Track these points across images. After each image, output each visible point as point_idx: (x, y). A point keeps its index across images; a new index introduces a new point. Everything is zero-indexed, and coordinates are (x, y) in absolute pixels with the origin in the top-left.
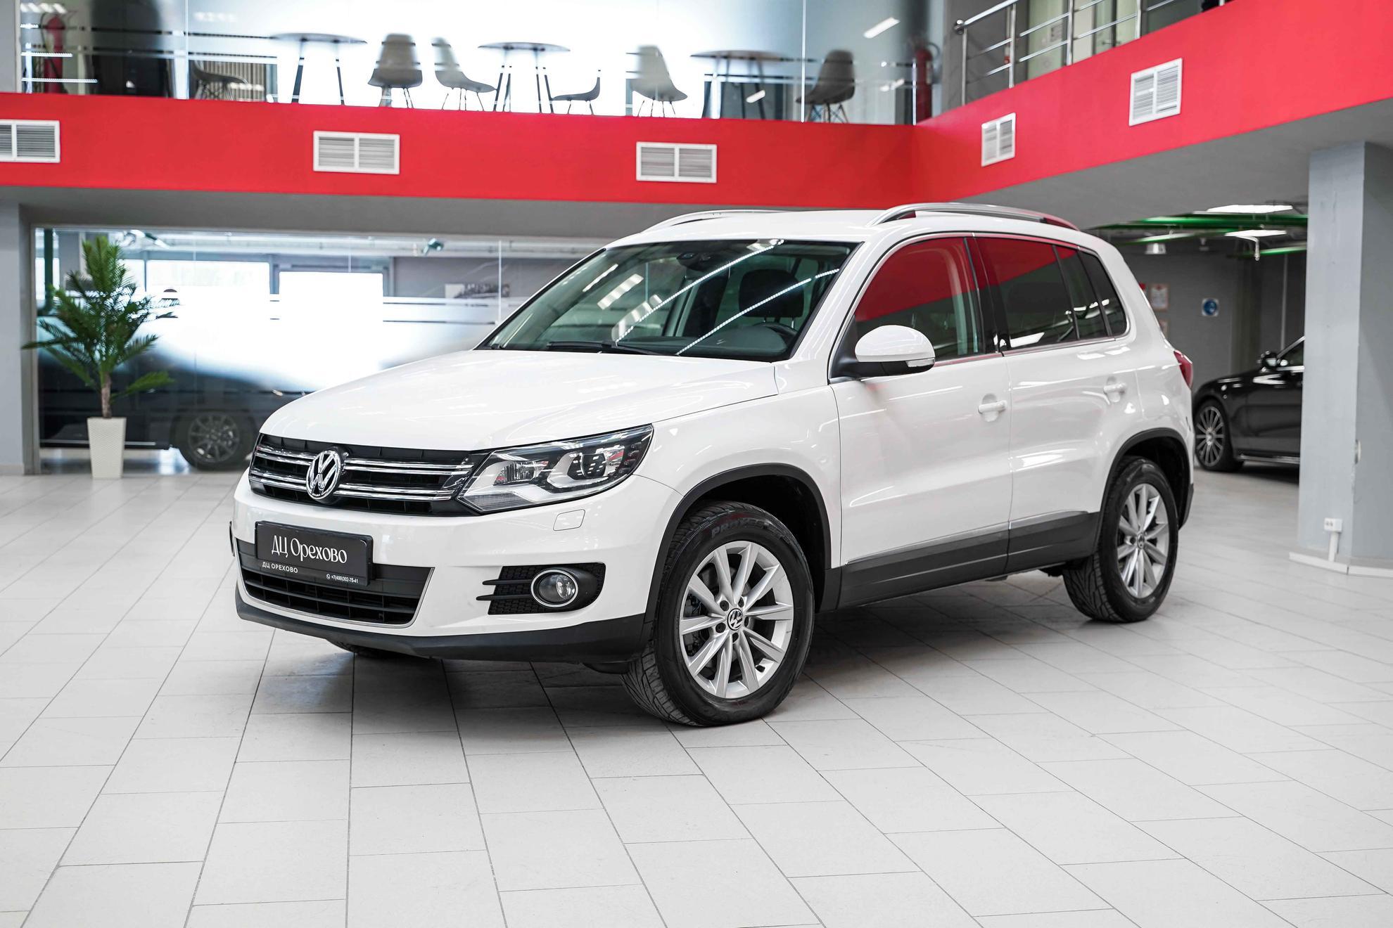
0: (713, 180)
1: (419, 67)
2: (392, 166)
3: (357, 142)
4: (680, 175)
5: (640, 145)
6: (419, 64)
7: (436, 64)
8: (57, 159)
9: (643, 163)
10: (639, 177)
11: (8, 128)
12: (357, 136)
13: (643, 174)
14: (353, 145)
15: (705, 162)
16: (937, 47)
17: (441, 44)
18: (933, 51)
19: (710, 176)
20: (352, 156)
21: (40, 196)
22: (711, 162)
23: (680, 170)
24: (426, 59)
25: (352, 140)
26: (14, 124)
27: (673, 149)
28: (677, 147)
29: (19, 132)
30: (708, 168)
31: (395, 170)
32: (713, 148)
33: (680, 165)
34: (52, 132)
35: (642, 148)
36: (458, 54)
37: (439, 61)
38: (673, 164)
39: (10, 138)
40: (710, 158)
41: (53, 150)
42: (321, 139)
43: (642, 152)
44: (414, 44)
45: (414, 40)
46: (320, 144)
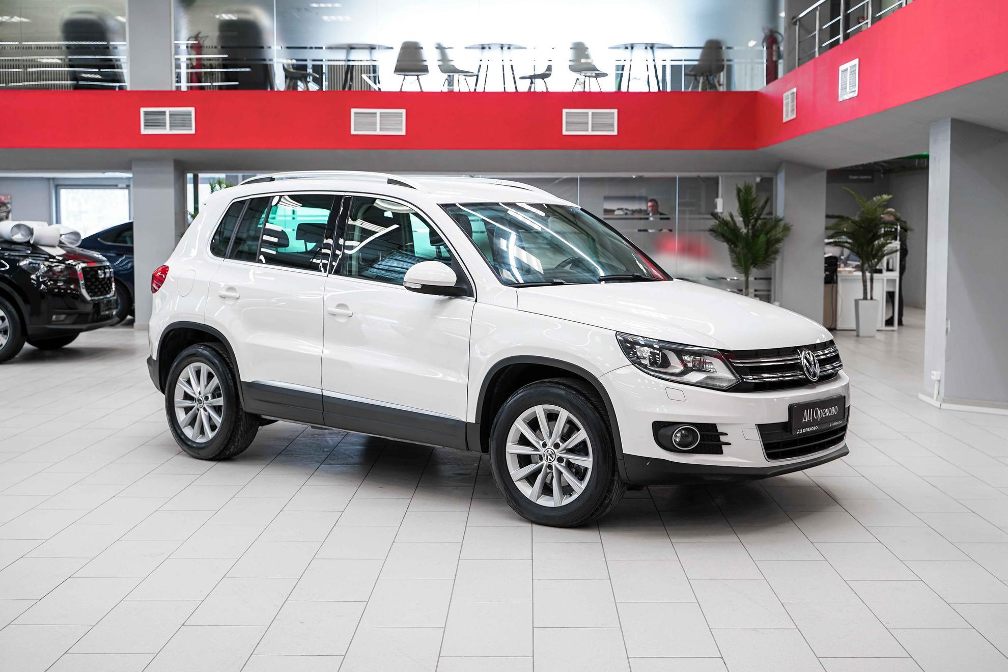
0: (615, 133)
1: (425, 63)
2: (401, 130)
3: (378, 115)
4: (592, 130)
5: (565, 111)
6: (426, 61)
7: (438, 60)
8: (193, 132)
9: (567, 123)
10: (565, 133)
11: (164, 113)
12: (378, 111)
13: (567, 130)
14: (376, 117)
15: (608, 121)
16: (780, 34)
17: (440, 48)
18: (780, 38)
19: (613, 131)
20: (375, 124)
21: (185, 154)
22: (614, 121)
23: (592, 127)
24: (431, 57)
25: (376, 113)
26: (167, 110)
27: (588, 113)
28: (590, 111)
29: (171, 115)
30: (612, 125)
31: (403, 133)
32: (615, 111)
33: (592, 124)
34: (190, 114)
35: (567, 113)
36: (450, 54)
37: (440, 58)
38: (587, 123)
39: (165, 119)
40: (613, 118)
41: (191, 126)
42: (356, 113)
43: (566, 115)
44: (422, 48)
45: (421, 45)
46: (355, 117)
